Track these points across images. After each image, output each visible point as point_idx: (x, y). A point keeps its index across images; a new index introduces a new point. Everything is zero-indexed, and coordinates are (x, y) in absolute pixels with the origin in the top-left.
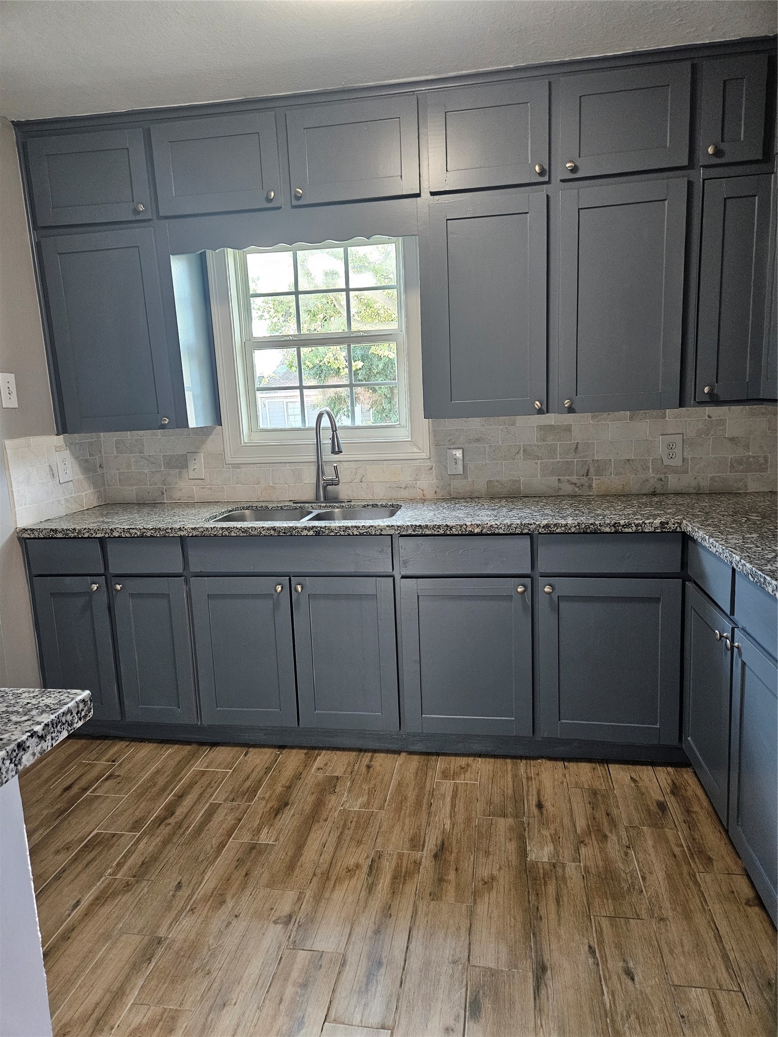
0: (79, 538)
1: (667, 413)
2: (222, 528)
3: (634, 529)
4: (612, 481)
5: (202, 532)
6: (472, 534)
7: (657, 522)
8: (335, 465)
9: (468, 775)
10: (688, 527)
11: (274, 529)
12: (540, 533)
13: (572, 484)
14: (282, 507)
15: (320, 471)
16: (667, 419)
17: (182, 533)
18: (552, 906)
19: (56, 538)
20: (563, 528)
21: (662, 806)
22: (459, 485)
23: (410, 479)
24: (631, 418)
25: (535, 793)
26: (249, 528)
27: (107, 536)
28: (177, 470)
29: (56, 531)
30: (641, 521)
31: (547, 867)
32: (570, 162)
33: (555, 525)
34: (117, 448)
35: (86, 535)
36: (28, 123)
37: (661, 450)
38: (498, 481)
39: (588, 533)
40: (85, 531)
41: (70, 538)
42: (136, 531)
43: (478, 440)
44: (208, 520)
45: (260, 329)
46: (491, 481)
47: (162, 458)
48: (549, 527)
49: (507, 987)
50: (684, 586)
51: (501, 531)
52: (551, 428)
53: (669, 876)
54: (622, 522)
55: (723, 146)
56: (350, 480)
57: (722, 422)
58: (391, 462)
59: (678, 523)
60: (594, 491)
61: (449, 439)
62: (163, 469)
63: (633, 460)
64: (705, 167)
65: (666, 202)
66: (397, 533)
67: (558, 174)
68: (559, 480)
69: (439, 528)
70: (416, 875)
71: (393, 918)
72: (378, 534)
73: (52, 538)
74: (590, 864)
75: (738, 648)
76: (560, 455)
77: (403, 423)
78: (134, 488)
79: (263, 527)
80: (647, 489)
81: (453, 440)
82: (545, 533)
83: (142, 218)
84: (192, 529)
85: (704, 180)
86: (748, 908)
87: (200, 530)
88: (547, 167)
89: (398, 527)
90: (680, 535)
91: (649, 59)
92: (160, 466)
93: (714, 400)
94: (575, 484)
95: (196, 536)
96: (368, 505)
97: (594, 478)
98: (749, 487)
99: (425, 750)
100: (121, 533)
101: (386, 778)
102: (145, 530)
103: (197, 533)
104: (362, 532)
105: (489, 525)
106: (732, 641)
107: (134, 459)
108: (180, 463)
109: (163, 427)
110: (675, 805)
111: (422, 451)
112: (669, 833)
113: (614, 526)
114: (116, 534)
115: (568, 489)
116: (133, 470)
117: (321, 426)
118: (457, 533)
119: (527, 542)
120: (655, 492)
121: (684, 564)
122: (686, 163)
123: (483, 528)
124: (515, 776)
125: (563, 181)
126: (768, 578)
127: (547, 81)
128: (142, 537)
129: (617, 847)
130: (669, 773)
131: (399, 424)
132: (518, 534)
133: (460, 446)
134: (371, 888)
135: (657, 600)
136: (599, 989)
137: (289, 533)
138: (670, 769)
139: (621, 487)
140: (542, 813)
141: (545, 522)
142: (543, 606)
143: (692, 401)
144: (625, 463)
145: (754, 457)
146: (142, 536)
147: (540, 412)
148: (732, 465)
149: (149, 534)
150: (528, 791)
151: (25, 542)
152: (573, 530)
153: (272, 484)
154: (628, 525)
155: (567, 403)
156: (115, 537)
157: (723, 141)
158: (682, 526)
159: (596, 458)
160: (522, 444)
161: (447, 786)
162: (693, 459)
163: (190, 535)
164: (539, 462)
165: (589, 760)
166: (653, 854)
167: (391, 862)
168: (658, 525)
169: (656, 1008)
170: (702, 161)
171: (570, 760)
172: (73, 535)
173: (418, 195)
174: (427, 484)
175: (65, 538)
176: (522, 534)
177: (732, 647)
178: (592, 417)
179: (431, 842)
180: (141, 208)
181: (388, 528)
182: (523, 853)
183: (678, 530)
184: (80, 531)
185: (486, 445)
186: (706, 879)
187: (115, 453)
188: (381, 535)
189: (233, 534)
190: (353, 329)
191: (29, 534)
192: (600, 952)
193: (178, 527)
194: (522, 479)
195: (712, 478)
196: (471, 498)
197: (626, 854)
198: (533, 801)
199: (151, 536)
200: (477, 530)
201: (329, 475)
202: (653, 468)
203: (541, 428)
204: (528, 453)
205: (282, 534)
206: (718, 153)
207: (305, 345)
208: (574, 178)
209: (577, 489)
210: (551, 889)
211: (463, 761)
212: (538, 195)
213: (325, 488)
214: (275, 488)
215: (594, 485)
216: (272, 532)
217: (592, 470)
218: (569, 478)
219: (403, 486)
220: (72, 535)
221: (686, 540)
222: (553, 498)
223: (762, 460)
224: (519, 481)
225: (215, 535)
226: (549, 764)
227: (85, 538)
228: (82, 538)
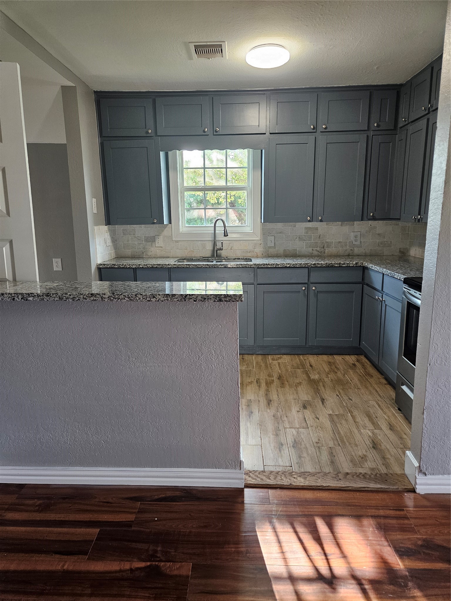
0: (125, 268)
1: (355, 223)
2: (186, 264)
3: (346, 265)
4: (332, 250)
6: (286, 267)
7: (354, 262)
8: (222, 242)
9: (282, 359)
10: (366, 264)
11: (208, 265)
12: (312, 267)
13: (318, 251)
14: (199, 259)
15: (215, 244)
16: (355, 226)
17: (169, 266)
18: (323, 388)
19: (115, 268)
20: (320, 265)
21: (354, 365)
22: (272, 251)
23: (252, 248)
24: (341, 225)
25: (308, 363)
26: (197, 265)
27: (137, 267)
28: (151, 243)
30: (349, 262)
31: (318, 380)
32: (325, 125)
33: (318, 264)
34: (123, 232)
35: (128, 267)
36: (101, 92)
37: (352, 238)
38: (288, 250)
39: (329, 267)
40: (128, 265)
41: (121, 268)
42: (150, 265)
43: (281, 233)
44: (175, 262)
45: (188, 183)
46: (285, 250)
47: (143, 237)
48: (315, 264)
49: (313, 403)
50: (363, 286)
51: (297, 266)
52: (310, 228)
53: (359, 380)
54: (342, 263)
55: (380, 123)
56: (226, 249)
57: (375, 227)
58: (244, 241)
59: (362, 263)
60: (326, 254)
61: (269, 232)
62: (144, 242)
63: (341, 242)
64: (372, 130)
65: (359, 143)
66: (257, 267)
67: (319, 130)
68: (313, 249)
69: (274, 265)
70: (274, 383)
71: (270, 392)
72: (250, 267)
73: (113, 268)
74: (332, 378)
75: (384, 300)
76: (313, 239)
77: (249, 225)
78: (130, 250)
79: (203, 264)
80: (347, 253)
81: (270, 233)
82: (314, 267)
83: (150, 135)
84: (174, 265)
85: (373, 135)
86: (386, 385)
87: (177, 265)
88: (315, 127)
89: (258, 264)
90: (362, 268)
91: (353, 89)
92: (142, 241)
93: (374, 219)
94: (319, 251)
95: (175, 268)
96: (236, 259)
97: (326, 249)
98: (384, 253)
99: (262, 353)
100: (143, 266)
101: (251, 361)
102: (153, 265)
103: (176, 266)
104: (243, 266)
105: (293, 264)
106: (382, 298)
107: (131, 238)
108: (152, 240)
109: (154, 223)
110: (359, 364)
111: (258, 237)
112: (358, 371)
113: (339, 264)
114: (141, 266)
115: (316, 253)
116: (130, 242)
117: (216, 225)
118: (280, 267)
119: (307, 270)
120: (349, 255)
121: (363, 279)
122: (366, 129)
123: (291, 265)
124: (300, 359)
125: (321, 132)
126: (395, 273)
127: (317, 94)
128: (152, 268)
129: (341, 374)
130: (355, 357)
131: (247, 225)
132: (304, 267)
133: (273, 235)
134: (259, 386)
135: (353, 292)
136: (342, 403)
137: (214, 267)
138: (355, 356)
139: (336, 252)
140: (312, 368)
141: (314, 263)
142: (312, 294)
143: (366, 219)
144: (338, 243)
145: (386, 241)
147: (309, 221)
148: (378, 245)
149: (155, 267)
150: (306, 363)
151: (101, 270)
152: (324, 266)
153: (192, 250)
154: (344, 264)
155: (320, 218)
156: (140, 268)
157: (380, 122)
158: (363, 264)
159: (327, 241)
160: (298, 235)
161: (275, 362)
162: (364, 242)
163: (173, 267)
164: (305, 242)
165: (326, 354)
166: (353, 376)
167: (263, 380)
168: (355, 264)
169: (360, 405)
170: (373, 128)
171: (319, 354)
172: (122, 266)
173: (265, 134)
174: (259, 250)
175: (119, 268)
176: (305, 267)
177: (382, 300)
178: (326, 224)
179: (275, 376)
180: (150, 131)
181: (253, 265)
182: (309, 377)
183: (362, 265)
184: (125, 265)
185: (284, 235)
186: (371, 380)
187: (122, 235)
188: (251, 267)
189: (191, 267)
190: (228, 185)
191: (103, 266)
192: (340, 395)
193: (168, 264)
194: (298, 249)
195: (371, 250)
196: (277, 256)
197: (344, 376)
198: (309, 365)
199: (156, 267)
200: (288, 266)
201: (219, 245)
202: (349, 245)
203: (306, 228)
204: (301, 239)
205: (211, 267)
206: (378, 126)
207: (207, 191)
208: (325, 131)
209: (319, 253)
210: (321, 384)
211: (279, 356)
212: (312, 138)
213: (217, 251)
214: (194, 251)
215: (326, 252)
216: (207, 266)
217: (325, 246)
218: (316, 249)
219: (249, 251)
221: (365, 269)
222: (310, 256)
223: (389, 243)
224: (296, 250)
225: (183, 267)
226: (311, 356)
227: (127, 268)
228: (126, 268)
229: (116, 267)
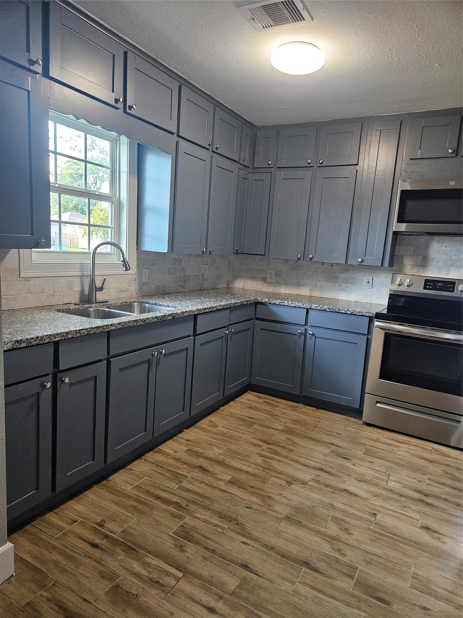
4: (191, 284)
5: (123, 325)
6: (218, 310)
15: (93, 282)
22: (146, 288)
23: (126, 286)
24: (197, 257)
29: (21, 342)
35: (46, 341)
37: (203, 271)
38: (159, 286)
40: (46, 337)
41: (33, 346)
42: (84, 331)
57: (215, 260)
58: (119, 276)
60: (186, 290)
65: (234, 173)
73: (16, 349)
76: (178, 273)
80: (199, 287)
81: (144, 264)
94: (182, 286)
97: (187, 283)
98: (219, 286)
102: (90, 329)
103: (121, 327)
114: (70, 336)
120: (201, 289)
121: (255, 314)
125: (213, 152)
127: (213, 106)
133: (147, 267)
135: (250, 329)
139: (193, 287)
145: (220, 274)
146: (88, 335)
148: (216, 277)
156: (69, 338)
160: (167, 267)
162: (209, 275)
163: (117, 328)
164: (172, 276)
174: (134, 288)
175: (28, 347)
178: (187, 255)
184: (42, 337)
185: (156, 267)
194: (167, 285)
195: (213, 283)
202: (201, 279)
203: (174, 259)
204: (169, 271)
206: (244, 160)
208: (216, 152)
213: (96, 293)
217: (186, 280)
218: (180, 283)
219: (124, 290)
220: (34, 343)
221: (257, 304)
227: (45, 343)
228: (43, 343)
229: (24, 345)
